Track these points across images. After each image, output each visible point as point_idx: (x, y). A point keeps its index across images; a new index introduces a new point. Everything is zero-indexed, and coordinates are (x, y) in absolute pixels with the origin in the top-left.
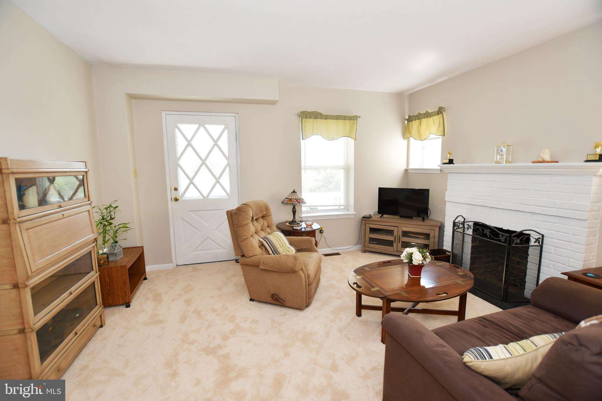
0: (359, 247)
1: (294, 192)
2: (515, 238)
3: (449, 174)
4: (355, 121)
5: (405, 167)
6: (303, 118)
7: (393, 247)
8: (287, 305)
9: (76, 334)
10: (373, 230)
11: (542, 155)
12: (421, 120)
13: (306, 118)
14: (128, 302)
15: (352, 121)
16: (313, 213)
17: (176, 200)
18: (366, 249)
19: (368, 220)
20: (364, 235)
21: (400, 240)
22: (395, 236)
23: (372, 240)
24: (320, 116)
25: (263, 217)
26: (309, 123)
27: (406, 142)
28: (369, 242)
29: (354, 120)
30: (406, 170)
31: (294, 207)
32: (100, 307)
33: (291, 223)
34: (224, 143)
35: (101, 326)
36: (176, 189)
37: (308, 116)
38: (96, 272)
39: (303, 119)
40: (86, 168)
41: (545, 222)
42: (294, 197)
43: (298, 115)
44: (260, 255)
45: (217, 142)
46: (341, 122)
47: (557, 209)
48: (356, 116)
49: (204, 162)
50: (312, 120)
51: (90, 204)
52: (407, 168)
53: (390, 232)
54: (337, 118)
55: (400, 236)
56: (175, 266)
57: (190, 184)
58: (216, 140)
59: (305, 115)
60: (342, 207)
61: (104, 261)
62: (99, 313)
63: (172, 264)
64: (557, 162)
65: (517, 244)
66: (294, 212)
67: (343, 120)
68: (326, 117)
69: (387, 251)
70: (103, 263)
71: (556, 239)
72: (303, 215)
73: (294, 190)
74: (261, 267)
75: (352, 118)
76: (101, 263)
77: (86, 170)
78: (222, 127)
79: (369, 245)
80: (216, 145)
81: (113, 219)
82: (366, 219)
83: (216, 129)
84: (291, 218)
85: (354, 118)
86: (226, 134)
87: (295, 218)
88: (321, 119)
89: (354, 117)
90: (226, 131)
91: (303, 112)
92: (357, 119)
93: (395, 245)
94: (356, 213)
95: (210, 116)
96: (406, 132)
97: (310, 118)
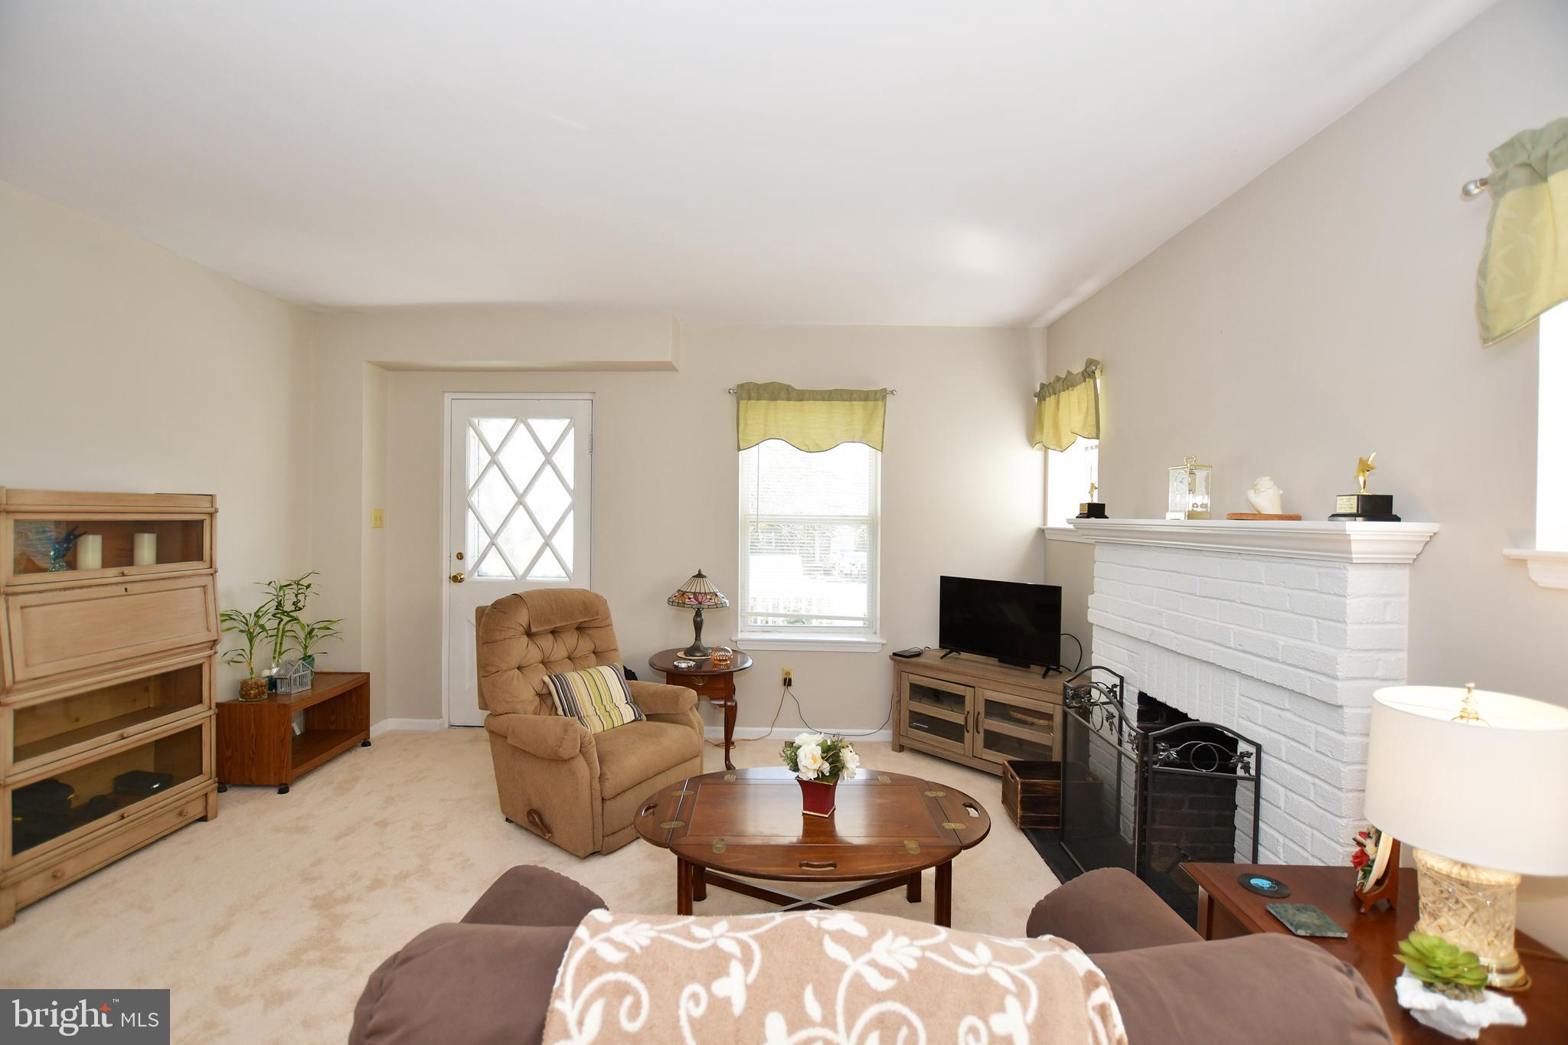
0: (886, 735)
1: (700, 575)
2: (1162, 745)
3: (1097, 547)
4: (880, 403)
5: (1037, 523)
6: (742, 399)
7: (963, 743)
8: (556, 841)
9: (123, 817)
10: (920, 692)
11: (1251, 495)
12: (1059, 396)
13: (750, 399)
14: (284, 782)
15: (871, 403)
16: (780, 632)
17: (456, 579)
18: (904, 741)
19: (911, 664)
20: (897, 702)
21: (980, 724)
22: (968, 713)
23: (917, 718)
24: (783, 394)
25: (580, 629)
26: (757, 412)
27: (1036, 454)
28: (910, 723)
29: (876, 400)
30: (1041, 532)
31: (698, 614)
32: (210, 778)
33: (690, 652)
34: (566, 459)
35: (204, 819)
36: (460, 556)
37: (753, 395)
38: (210, 708)
39: (741, 402)
40: (212, 507)
41: (1265, 703)
42: (698, 587)
43: (730, 393)
44: (525, 713)
45: (553, 456)
46: (839, 407)
47: (1278, 665)
48: (885, 390)
49: (521, 501)
50: (763, 403)
51: (212, 574)
52: (1043, 527)
53: (958, 700)
54: (830, 396)
55: (979, 713)
56: (447, 726)
57: (491, 547)
58: (548, 451)
59: (748, 392)
60: (860, 623)
61: (257, 690)
62: (201, 789)
63: (438, 721)
64: (1297, 518)
65: (1167, 763)
66: (698, 627)
67: (846, 400)
68: (801, 396)
69: (950, 754)
70: (255, 696)
71: (1285, 762)
72: (741, 636)
73: (699, 571)
74: (510, 741)
75: (871, 396)
76: (250, 694)
77: (211, 510)
78: (564, 423)
79: (909, 732)
80: (549, 463)
81: (300, 609)
82: (903, 659)
83: (550, 429)
84: (689, 640)
85: (879, 396)
86: (570, 437)
87: (700, 640)
88: (788, 399)
89: (876, 392)
90: (572, 432)
91: (741, 386)
92: (884, 398)
93: (968, 736)
94: (884, 642)
95: (538, 400)
96: (1034, 430)
97: (758, 399)
